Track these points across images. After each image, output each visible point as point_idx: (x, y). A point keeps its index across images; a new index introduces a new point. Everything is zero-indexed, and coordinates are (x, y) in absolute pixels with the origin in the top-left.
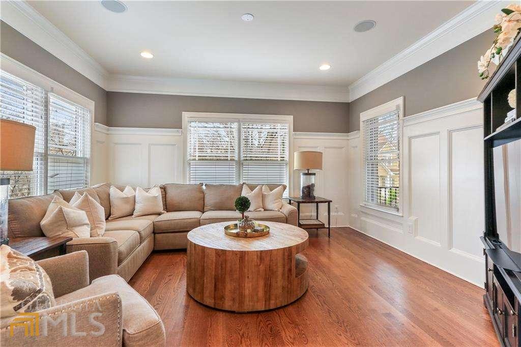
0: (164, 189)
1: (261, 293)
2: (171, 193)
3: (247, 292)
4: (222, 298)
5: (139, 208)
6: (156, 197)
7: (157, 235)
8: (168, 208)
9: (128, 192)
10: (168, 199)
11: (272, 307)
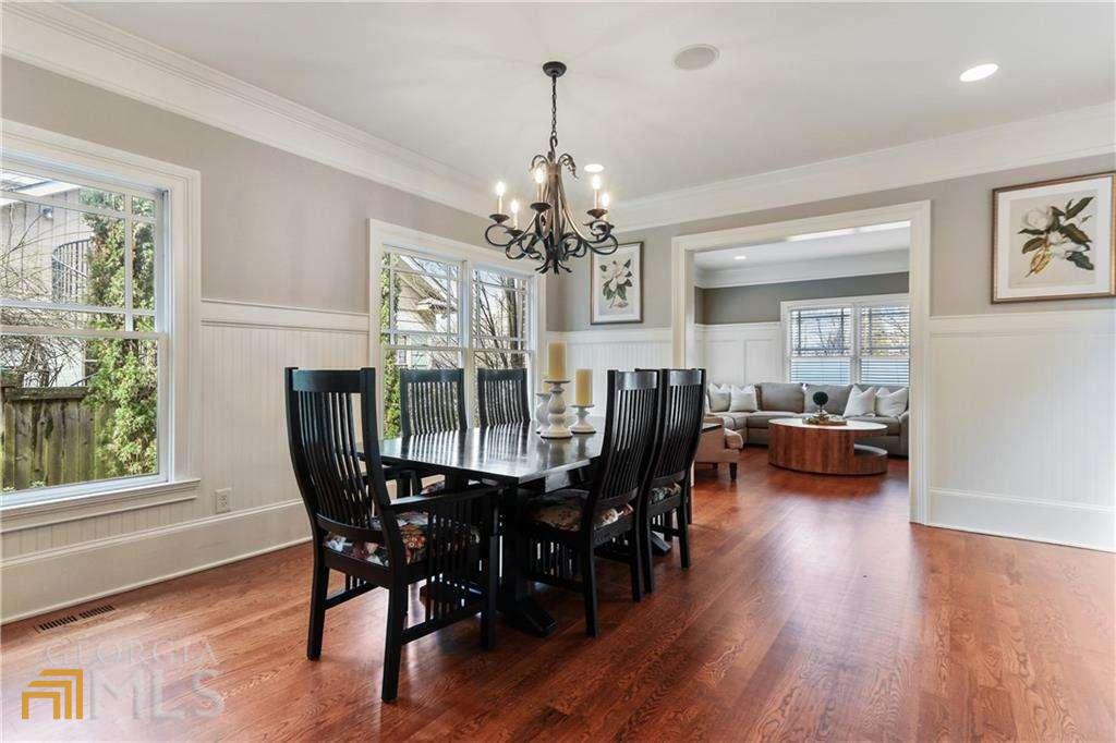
0: (759, 388)
1: (819, 460)
2: (766, 393)
3: (807, 457)
4: (790, 460)
5: (734, 404)
6: (749, 395)
7: (750, 430)
8: (762, 407)
9: (724, 389)
10: (764, 398)
11: (829, 472)
